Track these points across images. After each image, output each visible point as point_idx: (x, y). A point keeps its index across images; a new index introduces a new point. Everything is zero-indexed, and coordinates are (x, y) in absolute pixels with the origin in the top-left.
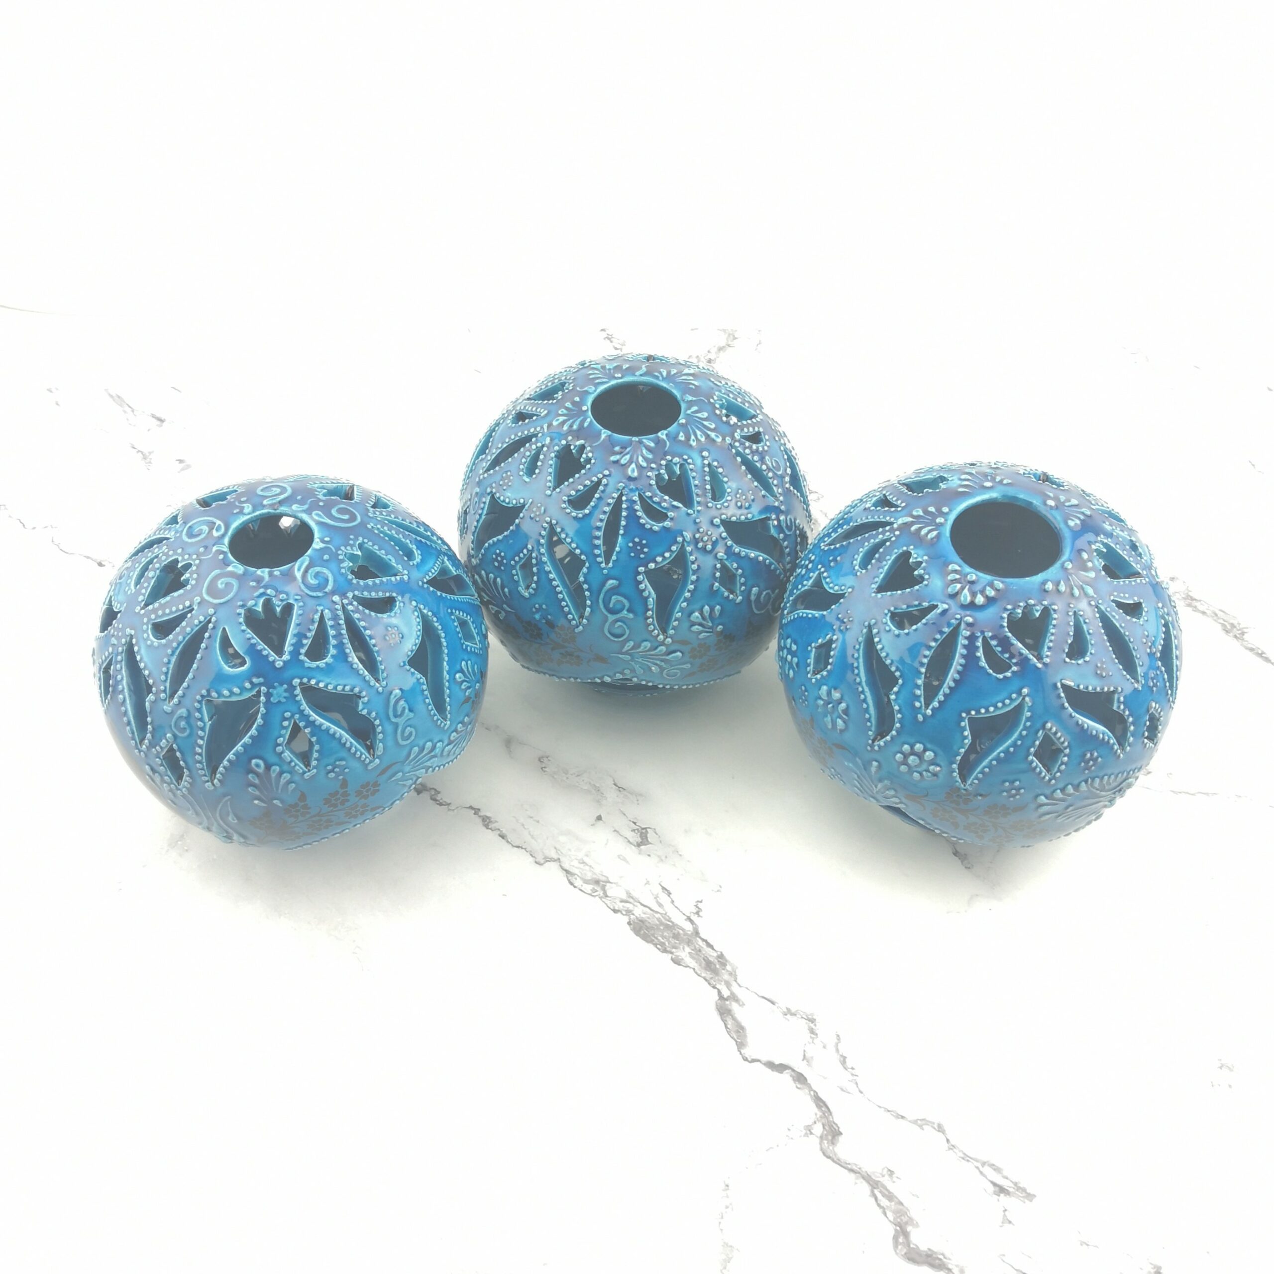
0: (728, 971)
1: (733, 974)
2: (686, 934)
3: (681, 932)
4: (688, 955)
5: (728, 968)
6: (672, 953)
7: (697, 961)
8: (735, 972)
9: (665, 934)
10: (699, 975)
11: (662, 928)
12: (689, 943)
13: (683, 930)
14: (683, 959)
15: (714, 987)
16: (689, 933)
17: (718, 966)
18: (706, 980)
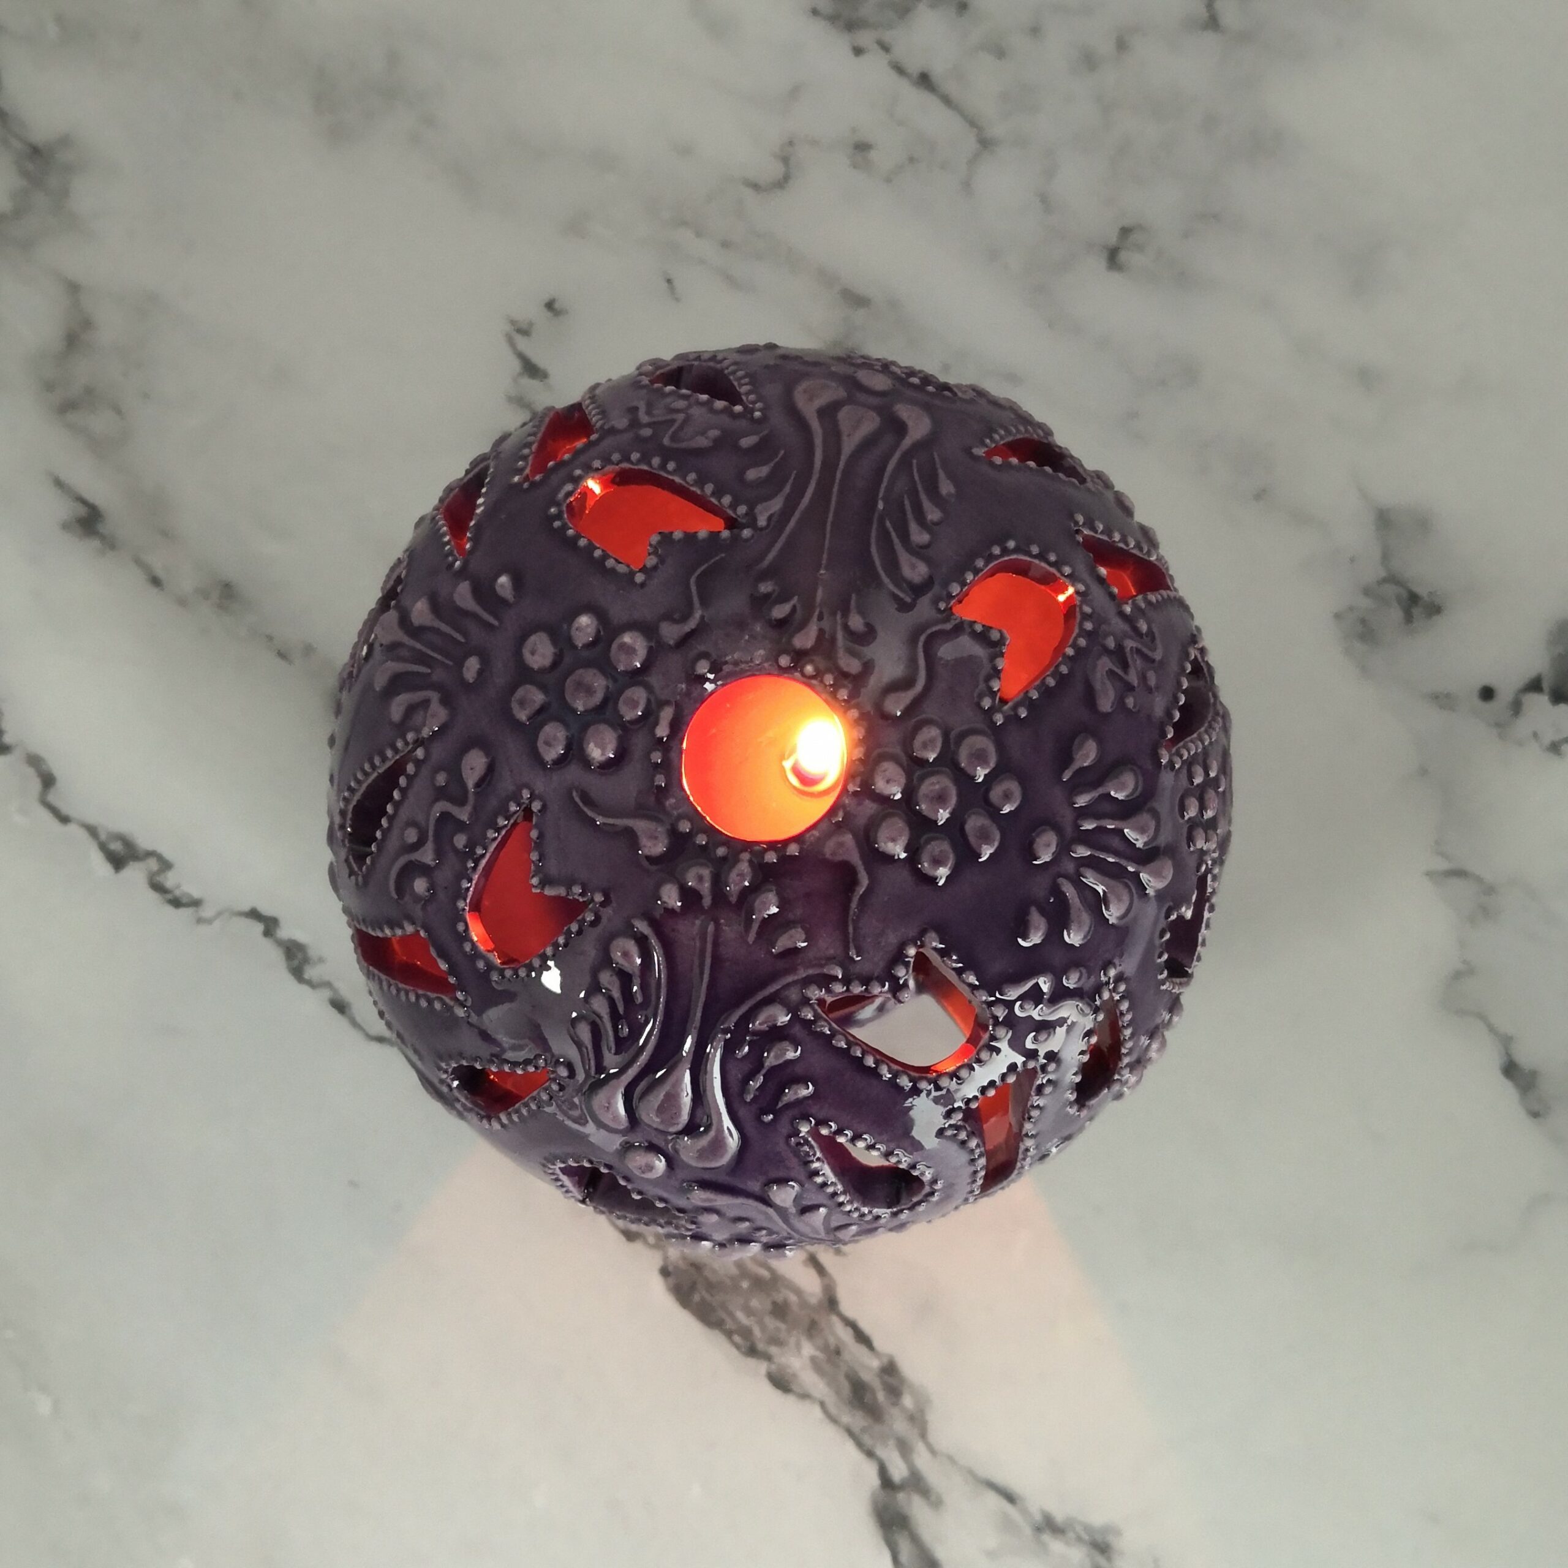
0: (904, 1410)
1: (918, 1420)
2: (804, 1304)
3: (793, 1298)
4: (808, 1362)
5: (907, 1401)
6: (768, 1358)
7: (832, 1382)
8: (922, 1412)
9: (755, 1303)
10: (834, 1420)
11: (745, 1285)
12: (812, 1329)
13: (798, 1292)
14: (794, 1375)
15: (870, 1454)
16: (813, 1301)
17: (881, 1396)
18: (850, 1433)
